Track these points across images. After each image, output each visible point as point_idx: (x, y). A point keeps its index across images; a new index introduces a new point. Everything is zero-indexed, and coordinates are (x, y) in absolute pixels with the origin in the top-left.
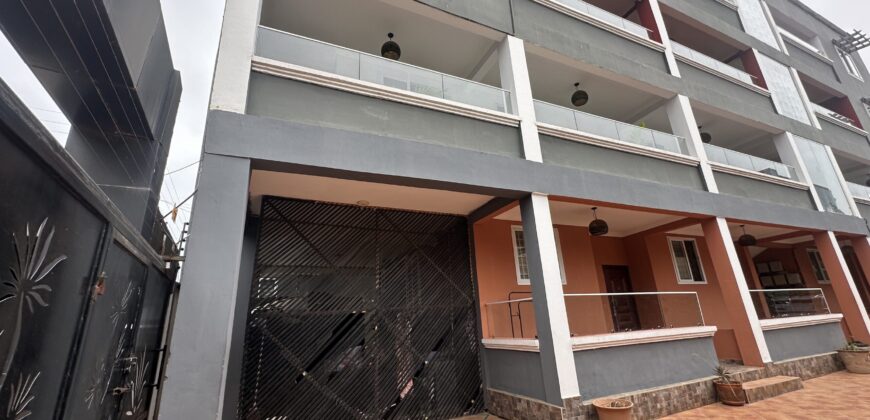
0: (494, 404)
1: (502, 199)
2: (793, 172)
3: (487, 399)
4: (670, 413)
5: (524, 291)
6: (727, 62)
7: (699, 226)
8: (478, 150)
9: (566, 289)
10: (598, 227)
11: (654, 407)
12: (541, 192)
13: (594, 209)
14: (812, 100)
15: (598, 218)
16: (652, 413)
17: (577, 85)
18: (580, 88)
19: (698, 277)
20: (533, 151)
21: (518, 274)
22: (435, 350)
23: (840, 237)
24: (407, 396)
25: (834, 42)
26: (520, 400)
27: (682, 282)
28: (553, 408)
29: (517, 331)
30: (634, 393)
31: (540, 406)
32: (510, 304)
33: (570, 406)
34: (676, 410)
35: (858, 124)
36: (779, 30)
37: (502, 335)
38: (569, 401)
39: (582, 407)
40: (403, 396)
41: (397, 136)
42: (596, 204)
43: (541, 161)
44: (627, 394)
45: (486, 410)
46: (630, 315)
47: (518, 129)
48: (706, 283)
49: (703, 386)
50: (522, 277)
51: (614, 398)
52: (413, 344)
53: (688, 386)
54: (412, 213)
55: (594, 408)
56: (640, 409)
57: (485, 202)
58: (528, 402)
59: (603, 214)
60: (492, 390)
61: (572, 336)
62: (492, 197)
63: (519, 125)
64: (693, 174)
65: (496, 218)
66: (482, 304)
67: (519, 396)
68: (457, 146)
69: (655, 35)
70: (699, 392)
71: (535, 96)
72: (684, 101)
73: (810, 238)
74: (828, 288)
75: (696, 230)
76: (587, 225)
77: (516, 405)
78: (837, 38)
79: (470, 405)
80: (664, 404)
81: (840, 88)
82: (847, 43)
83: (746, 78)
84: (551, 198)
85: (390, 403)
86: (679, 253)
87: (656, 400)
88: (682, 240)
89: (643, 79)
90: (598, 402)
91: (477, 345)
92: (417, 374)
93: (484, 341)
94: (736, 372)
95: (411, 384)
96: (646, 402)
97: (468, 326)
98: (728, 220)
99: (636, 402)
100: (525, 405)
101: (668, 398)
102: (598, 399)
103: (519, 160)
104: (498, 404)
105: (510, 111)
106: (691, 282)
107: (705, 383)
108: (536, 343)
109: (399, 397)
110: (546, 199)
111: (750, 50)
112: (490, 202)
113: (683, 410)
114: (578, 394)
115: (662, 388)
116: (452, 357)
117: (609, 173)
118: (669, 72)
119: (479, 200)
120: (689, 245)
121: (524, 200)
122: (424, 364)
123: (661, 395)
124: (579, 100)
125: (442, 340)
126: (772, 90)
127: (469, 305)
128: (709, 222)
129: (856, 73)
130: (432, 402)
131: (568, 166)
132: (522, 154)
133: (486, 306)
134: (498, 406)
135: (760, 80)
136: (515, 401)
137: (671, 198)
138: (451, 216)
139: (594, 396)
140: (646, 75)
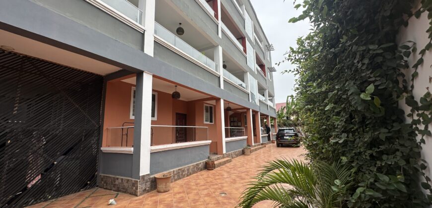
0: (103, 182)
1: (127, 71)
2: (246, 86)
3: (98, 180)
4: (188, 176)
5: (132, 122)
6: (238, 39)
7: (215, 101)
8: (114, 38)
9: (153, 123)
10: (176, 95)
11: (182, 174)
12: (149, 72)
13: (176, 86)
14: (257, 63)
15: (177, 91)
16: (181, 176)
17: (180, 24)
18: (181, 26)
19: (211, 121)
20: (149, 49)
21: (131, 113)
22: (65, 154)
23: (253, 111)
24: (33, 186)
25: (266, 46)
26: (118, 179)
27: (205, 123)
28: (134, 181)
29: (124, 143)
30: (175, 169)
31: (128, 180)
32: (123, 129)
33: (144, 179)
34: (190, 174)
35: (265, 75)
36: (254, 34)
37: (115, 145)
38: (143, 176)
39: (149, 179)
40: (30, 186)
41: (47, 7)
42: (177, 85)
43: (153, 56)
44: (172, 170)
45: (97, 186)
46: (183, 135)
47: (143, 35)
48: (213, 123)
49: (202, 164)
50: (133, 115)
51: (165, 172)
52: (46, 151)
53: (197, 164)
54: (59, 66)
55: (155, 178)
56: (176, 176)
57: (117, 70)
58: (122, 179)
59: (179, 90)
60: (102, 175)
61: (151, 145)
62: (121, 69)
63: (144, 32)
64: (217, 80)
65: (123, 81)
66: (105, 128)
67: (117, 177)
68: (99, 31)
69: (216, 16)
70: (200, 166)
71: (156, 20)
72: (220, 48)
73: (245, 110)
74: (246, 128)
75: (213, 102)
76: (171, 93)
77: (115, 182)
78: (267, 45)
79: (87, 184)
80: (186, 172)
81: (264, 62)
82: (269, 47)
83: (241, 48)
84: (154, 76)
85: (16, 192)
86: (207, 111)
87: (183, 171)
88: (209, 106)
89: (208, 34)
90: (157, 176)
91: (98, 151)
92: (46, 171)
93: (102, 149)
94: (214, 157)
95: (40, 177)
96: (179, 173)
97: (93, 140)
98: (224, 100)
99: (175, 173)
100: (120, 181)
101: (188, 170)
102: (158, 174)
103: (140, 52)
104: (105, 182)
105: (140, 23)
106: (208, 123)
107: (203, 162)
108: (132, 149)
109: (26, 187)
110: (151, 76)
111: (245, 38)
112: (119, 71)
113: (193, 174)
114: (149, 173)
115: (186, 166)
116: (78, 159)
117: (185, 71)
118: (218, 34)
119: (114, 69)
120: (211, 108)
121: (139, 74)
122: (53, 164)
123: (186, 169)
124: (180, 32)
125: (72, 148)
126: (247, 55)
127: (96, 128)
128: (218, 100)
129: (269, 59)
130: (56, 186)
131: (166, 62)
132: (142, 49)
133: (107, 129)
134: (105, 183)
135: (245, 51)
136: (115, 179)
137: (206, 87)
138: (92, 74)
139: (157, 173)
140: (209, 31)
